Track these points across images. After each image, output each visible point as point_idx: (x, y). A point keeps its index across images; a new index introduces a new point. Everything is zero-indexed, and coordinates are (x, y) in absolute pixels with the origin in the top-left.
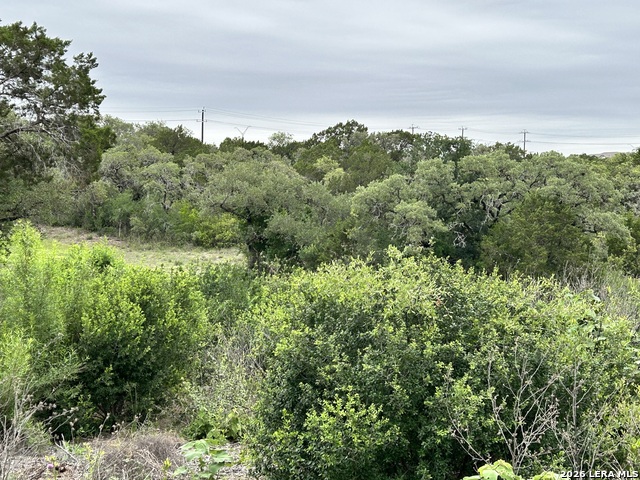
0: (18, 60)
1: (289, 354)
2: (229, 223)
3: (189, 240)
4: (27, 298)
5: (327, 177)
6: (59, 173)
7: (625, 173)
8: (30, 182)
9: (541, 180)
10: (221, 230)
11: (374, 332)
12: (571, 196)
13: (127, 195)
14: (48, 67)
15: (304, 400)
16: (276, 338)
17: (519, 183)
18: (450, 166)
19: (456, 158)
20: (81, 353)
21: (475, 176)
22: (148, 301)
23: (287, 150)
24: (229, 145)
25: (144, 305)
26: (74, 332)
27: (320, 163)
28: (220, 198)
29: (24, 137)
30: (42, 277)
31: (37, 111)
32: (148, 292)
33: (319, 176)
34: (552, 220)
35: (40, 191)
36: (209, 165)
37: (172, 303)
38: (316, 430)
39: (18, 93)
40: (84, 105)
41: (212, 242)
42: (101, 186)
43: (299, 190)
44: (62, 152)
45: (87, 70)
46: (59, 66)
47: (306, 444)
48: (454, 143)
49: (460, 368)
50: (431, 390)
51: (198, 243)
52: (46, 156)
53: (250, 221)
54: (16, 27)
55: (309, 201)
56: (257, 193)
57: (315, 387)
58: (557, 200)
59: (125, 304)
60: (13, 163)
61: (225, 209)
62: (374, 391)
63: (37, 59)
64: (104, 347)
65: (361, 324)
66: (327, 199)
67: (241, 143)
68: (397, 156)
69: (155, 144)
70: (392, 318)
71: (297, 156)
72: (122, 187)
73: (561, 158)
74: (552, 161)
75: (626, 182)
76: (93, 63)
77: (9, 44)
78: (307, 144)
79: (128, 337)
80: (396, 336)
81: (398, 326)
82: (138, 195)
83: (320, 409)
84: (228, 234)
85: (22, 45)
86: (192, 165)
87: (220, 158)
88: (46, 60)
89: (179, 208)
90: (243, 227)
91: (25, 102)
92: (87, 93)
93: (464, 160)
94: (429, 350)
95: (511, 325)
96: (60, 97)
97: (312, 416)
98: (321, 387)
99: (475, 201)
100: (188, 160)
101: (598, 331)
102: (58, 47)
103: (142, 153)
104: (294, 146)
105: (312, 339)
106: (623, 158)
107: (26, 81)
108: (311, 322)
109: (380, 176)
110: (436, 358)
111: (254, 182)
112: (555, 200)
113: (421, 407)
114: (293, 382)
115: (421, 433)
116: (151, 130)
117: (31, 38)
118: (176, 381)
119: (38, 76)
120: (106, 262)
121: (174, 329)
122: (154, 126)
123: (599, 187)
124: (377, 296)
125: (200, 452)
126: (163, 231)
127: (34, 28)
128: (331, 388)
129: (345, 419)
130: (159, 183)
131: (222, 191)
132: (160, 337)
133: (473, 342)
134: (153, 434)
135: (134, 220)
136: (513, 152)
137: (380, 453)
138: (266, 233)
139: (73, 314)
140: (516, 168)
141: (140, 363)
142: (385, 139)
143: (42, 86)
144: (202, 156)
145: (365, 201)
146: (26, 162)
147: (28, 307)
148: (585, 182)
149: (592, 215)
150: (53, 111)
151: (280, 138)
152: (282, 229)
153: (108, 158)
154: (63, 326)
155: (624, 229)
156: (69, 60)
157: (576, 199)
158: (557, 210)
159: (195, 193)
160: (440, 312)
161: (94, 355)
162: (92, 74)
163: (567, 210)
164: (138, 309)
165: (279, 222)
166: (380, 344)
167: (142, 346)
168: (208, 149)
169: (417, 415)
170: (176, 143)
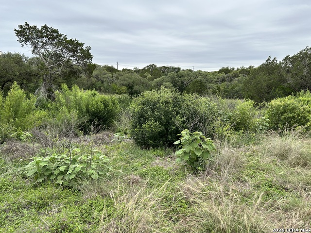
0: (72, 48)
1: (138, 112)
2: (124, 88)
3: (115, 93)
4: (76, 102)
5: (148, 77)
6: (83, 76)
7: (216, 76)
8: (76, 78)
9: (197, 77)
10: (122, 90)
11: (158, 106)
12: (204, 80)
13: (100, 82)
14: (79, 50)
15: (142, 122)
16: (135, 108)
17: (192, 78)
18: (176, 74)
19: (177, 72)
20: (89, 115)
21: (182, 76)
22: (105, 103)
23: (137, 71)
24: (124, 70)
25: (104, 104)
26: (88, 110)
27: (145, 74)
28: (122, 82)
29: (74, 67)
30: (79, 97)
31: (77, 61)
32: (105, 101)
33: (145, 77)
34: (199, 86)
35: (79, 80)
36: (119, 75)
37: (111, 103)
38: (145, 128)
39: (72, 56)
40: (88, 59)
41: (120, 93)
42: (93, 79)
43: (141, 80)
44: (84, 70)
45: (89, 50)
46: (82, 49)
47: (142, 132)
48: (177, 68)
49: (178, 113)
50: (171, 119)
51: (117, 93)
52: (80, 71)
53: (129, 88)
54: (71, 40)
55: (143, 83)
56: (131, 81)
57: (144, 119)
58: (201, 81)
59: (99, 103)
60: (72, 73)
61: (123, 85)
62: (158, 119)
63: (77, 48)
64: (95, 113)
65: (155, 104)
66: (147, 82)
67: (127, 70)
68: (163, 72)
69: (106, 70)
70: (162, 102)
71: (140, 72)
72: (99, 80)
73: (201, 72)
74: (200, 72)
75: (217, 77)
76: (90, 48)
77: (69, 44)
78: (142, 70)
79: (100, 111)
80: (163, 106)
81: (163, 104)
82: (102, 82)
83: (145, 124)
84: (124, 91)
85: (73, 44)
86: (115, 75)
87: (121, 73)
88: (79, 48)
89: (112, 85)
90: (128, 89)
91: (74, 58)
92: (89, 56)
93: (179, 73)
94: (171, 109)
95: (189, 103)
96: (82, 57)
97: (144, 125)
98: (145, 119)
99: (182, 82)
100: (114, 74)
101: (209, 106)
102: (82, 45)
103: (103, 72)
104: (139, 70)
105: (143, 108)
106: (216, 72)
107: (74, 53)
108: (143, 104)
109: (160, 77)
110: (172, 111)
111: (130, 79)
112: (200, 82)
113: (169, 122)
114: (139, 118)
115: (169, 128)
116: (105, 67)
117: (75, 43)
118: (113, 122)
119: (77, 52)
120: (95, 95)
121: (111, 109)
122: (106, 66)
123: (210, 78)
124: (158, 98)
125: (118, 135)
126: (109, 91)
127: (76, 40)
128: (148, 119)
129: (151, 125)
130: (108, 79)
131: (122, 81)
132: (108, 111)
133: (181, 107)
134: (107, 132)
135: (102, 88)
136: (190, 71)
137: (159, 133)
138: (133, 91)
139: (87, 106)
140: (191, 74)
141: (103, 117)
142: (161, 68)
143: (78, 54)
144: (117, 72)
145: (156, 82)
146: (75, 73)
147: (76, 104)
148: (207, 77)
149: (208, 85)
150: (81, 60)
151: (136, 68)
152: (137, 90)
153: (95, 73)
154: (85, 109)
155: (216, 88)
156: (84, 48)
157: (205, 81)
158: (201, 84)
159: (116, 82)
160: (173, 101)
161: (93, 116)
162: (90, 51)
163: (203, 84)
164: (103, 105)
165: (136, 88)
166: (159, 108)
167: (104, 113)
168: (119, 71)
169: (168, 124)
170: (111, 70)
